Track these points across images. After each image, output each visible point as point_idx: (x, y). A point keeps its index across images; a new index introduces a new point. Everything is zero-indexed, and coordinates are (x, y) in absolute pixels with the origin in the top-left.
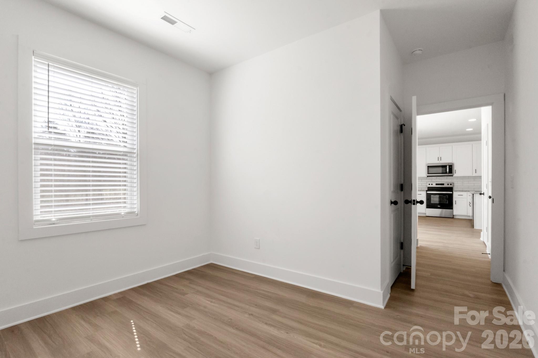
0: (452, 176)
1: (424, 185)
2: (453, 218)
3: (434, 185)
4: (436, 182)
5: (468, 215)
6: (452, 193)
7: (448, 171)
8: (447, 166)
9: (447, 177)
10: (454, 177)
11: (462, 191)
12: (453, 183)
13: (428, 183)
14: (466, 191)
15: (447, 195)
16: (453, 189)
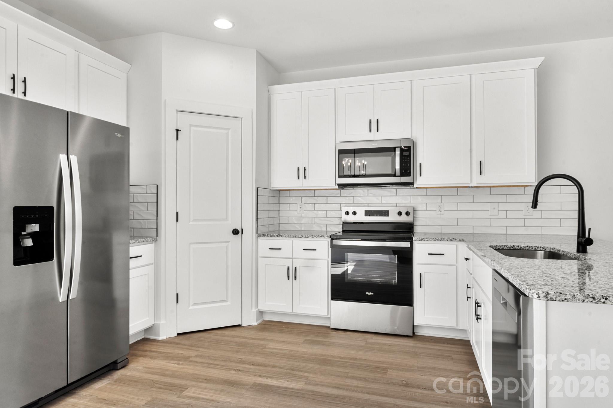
0: (411, 184)
1: (333, 214)
2: (413, 336)
3: (361, 217)
4: (367, 205)
5: (458, 328)
6: (409, 246)
7: (399, 167)
8: (396, 148)
9: (396, 189)
10: (417, 188)
11: (441, 239)
12: (414, 210)
13: (345, 209)
14: (455, 240)
15: (396, 255)
16: (413, 232)
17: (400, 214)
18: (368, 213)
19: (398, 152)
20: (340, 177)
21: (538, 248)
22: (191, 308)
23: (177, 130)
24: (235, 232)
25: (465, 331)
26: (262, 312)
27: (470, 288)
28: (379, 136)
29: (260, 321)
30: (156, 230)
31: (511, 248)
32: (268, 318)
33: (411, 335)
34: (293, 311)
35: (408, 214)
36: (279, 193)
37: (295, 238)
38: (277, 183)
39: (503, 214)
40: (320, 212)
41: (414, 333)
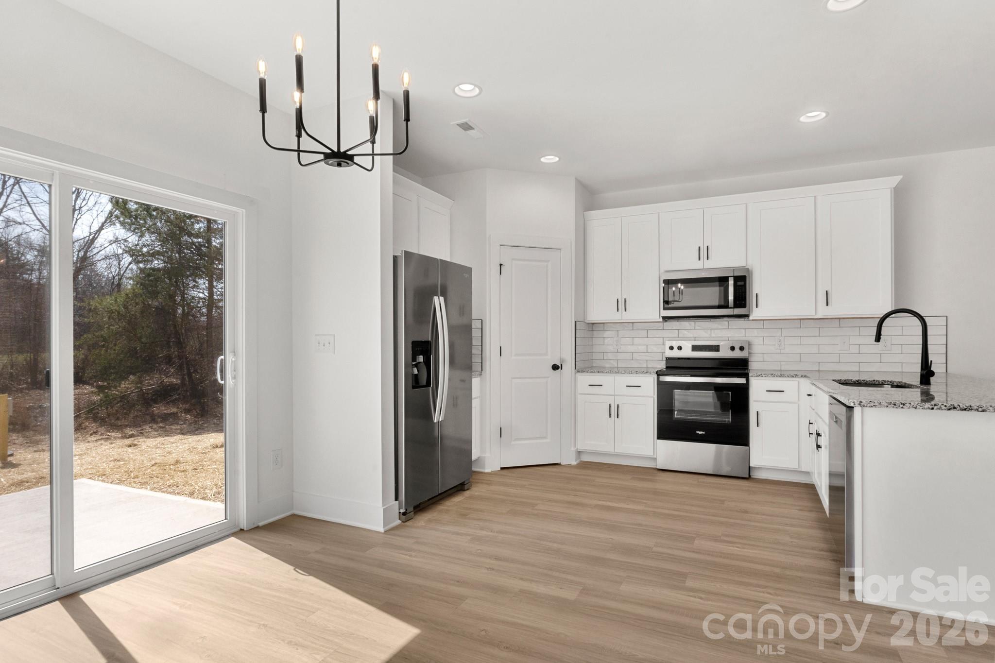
0: (746, 316)
1: (655, 349)
2: (749, 478)
3: (687, 352)
4: (693, 339)
5: (800, 470)
6: (745, 382)
7: (733, 298)
8: (730, 278)
9: (728, 321)
10: (753, 320)
11: (781, 375)
12: (749, 345)
13: (668, 344)
14: (796, 376)
15: (730, 393)
16: (747, 369)
17: (733, 348)
18: (695, 348)
19: (731, 282)
20: (665, 309)
21: (886, 382)
22: (513, 443)
23: (501, 265)
24: (555, 367)
25: (807, 473)
26: (580, 452)
27: (812, 423)
28: (709, 264)
29: (578, 461)
30: (481, 364)
31: (857, 383)
32: (586, 458)
33: (747, 476)
34: (615, 451)
35: (742, 348)
36: (593, 326)
37: (617, 374)
38: (594, 316)
39: (854, 349)
40: (640, 347)
41: (750, 476)
